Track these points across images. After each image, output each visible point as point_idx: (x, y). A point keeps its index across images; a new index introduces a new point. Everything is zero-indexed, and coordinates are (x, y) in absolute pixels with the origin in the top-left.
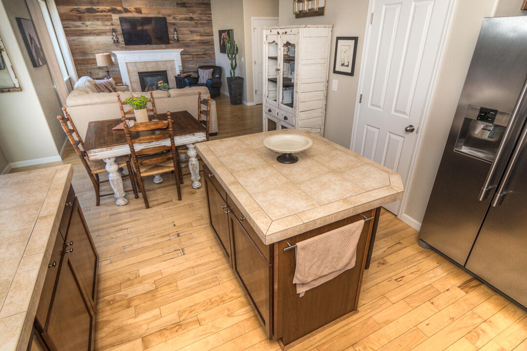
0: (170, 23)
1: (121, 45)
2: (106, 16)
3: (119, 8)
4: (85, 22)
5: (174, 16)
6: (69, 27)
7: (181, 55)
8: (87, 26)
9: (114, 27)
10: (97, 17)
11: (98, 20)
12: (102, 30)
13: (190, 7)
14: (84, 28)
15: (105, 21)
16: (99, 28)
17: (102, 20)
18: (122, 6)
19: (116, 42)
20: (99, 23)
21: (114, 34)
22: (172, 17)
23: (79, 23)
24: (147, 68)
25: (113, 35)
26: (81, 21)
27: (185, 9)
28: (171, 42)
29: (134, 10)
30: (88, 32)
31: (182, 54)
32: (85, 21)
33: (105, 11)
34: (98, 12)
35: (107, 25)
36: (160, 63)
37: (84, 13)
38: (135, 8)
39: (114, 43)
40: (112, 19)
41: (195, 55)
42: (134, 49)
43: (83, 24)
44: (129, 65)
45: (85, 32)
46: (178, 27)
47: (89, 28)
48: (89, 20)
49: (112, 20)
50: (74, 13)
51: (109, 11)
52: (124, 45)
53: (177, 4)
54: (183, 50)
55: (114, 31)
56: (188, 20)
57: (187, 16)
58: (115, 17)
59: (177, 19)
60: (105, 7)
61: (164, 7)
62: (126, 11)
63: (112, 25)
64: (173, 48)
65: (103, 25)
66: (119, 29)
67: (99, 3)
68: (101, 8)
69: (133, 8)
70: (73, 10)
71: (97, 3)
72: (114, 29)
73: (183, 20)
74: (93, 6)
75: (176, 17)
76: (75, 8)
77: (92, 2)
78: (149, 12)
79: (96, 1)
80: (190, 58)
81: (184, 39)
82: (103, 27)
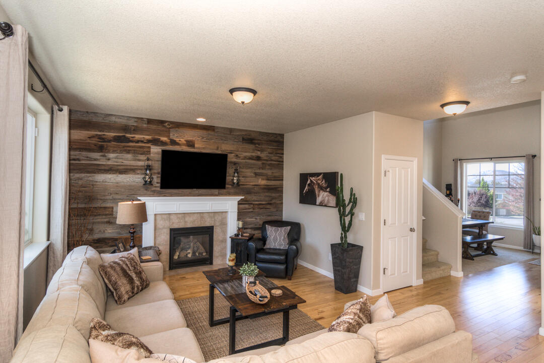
0: (231, 162)
1: (154, 189)
2: (142, 147)
3: (164, 139)
4: (106, 154)
5: (237, 153)
6: (78, 160)
7: (238, 204)
8: (109, 159)
9: (150, 163)
10: (128, 148)
11: (128, 152)
12: (130, 166)
13: (259, 144)
14: (103, 162)
15: (138, 154)
16: (126, 163)
17: (135, 153)
18: (168, 136)
19: (148, 184)
20: (129, 156)
21: (148, 172)
22: (234, 155)
23: (96, 155)
24: (186, 222)
25: (146, 174)
26: (102, 152)
27: (252, 146)
28: (227, 186)
29: (185, 142)
30: (108, 168)
31: (240, 203)
32: (109, 152)
33: (142, 142)
34: (132, 141)
35: (139, 160)
36: (205, 215)
37: (109, 141)
38: (185, 141)
39: (144, 185)
40: (150, 151)
41: (256, 204)
42: (171, 195)
43: (104, 156)
44: (158, 218)
45: (103, 168)
46: (240, 168)
47: (109, 163)
48: (114, 152)
49: (150, 154)
50: (94, 141)
51: (149, 141)
52: (159, 189)
53: (243, 139)
54: (243, 197)
55: (149, 167)
56: (255, 160)
57: (254, 154)
58: (156, 151)
59: (240, 157)
60: (144, 136)
61: (226, 142)
62: (173, 142)
63: (148, 159)
64: (229, 194)
65: (135, 160)
66: (157, 166)
67: (136, 130)
68: (138, 137)
69: (183, 141)
70: (94, 137)
71: (134, 130)
72: (149, 166)
73: (248, 159)
74: (126, 133)
75: (240, 154)
76: (97, 135)
77: (126, 129)
78: (203, 147)
79: (133, 128)
80: (249, 209)
81: (246, 184)
82: (134, 162)
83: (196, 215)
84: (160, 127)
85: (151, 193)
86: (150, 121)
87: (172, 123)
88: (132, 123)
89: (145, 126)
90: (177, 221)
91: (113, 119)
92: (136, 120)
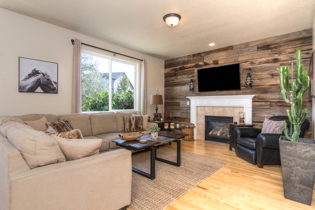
0: (244, 69)
1: (196, 92)
2: (190, 71)
3: (201, 63)
4: (177, 77)
5: (252, 61)
6: (168, 81)
7: (253, 102)
8: (178, 79)
9: (193, 78)
10: (185, 72)
11: (185, 74)
12: (186, 81)
13: (276, 48)
14: (176, 81)
15: (189, 74)
17: (188, 74)
18: (203, 61)
19: (192, 90)
20: (186, 76)
21: (192, 83)
22: (249, 63)
23: (174, 78)
24: (214, 112)
25: (191, 85)
26: (175, 76)
27: (270, 51)
28: (242, 88)
29: (212, 62)
30: (177, 83)
32: (178, 76)
33: (191, 67)
34: (186, 69)
37: (178, 70)
38: (213, 61)
39: (190, 90)
40: (194, 72)
41: (274, 102)
42: (205, 95)
43: (176, 78)
44: (199, 108)
45: (176, 83)
47: (178, 81)
48: (180, 75)
49: (194, 73)
50: (173, 72)
51: (194, 66)
52: (198, 92)
53: (259, 48)
54: (254, 95)
56: (271, 63)
57: (270, 58)
58: (196, 70)
59: (254, 64)
60: (192, 64)
61: (241, 55)
62: (206, 64)
63: (193, 76)
64: (246, 94)
65: (188, 78)
66: (196, 78)
67: (188, 62)
68: (189, 65)
69: (211, 62)
70: (172, 70)
71: (187, 62)
72: (193, 80)
73: (263, 63)
74: (184, 65)
75: (254, 61)
76: (174, 69)
77: (184, 63)
78: (225, 62)
79: (187, 61)
80: (266, 106)
81: (262, 84)
82: (187, 79)
83: (220, 108)
84: (199, 57)
85: (195, 95)
86: (194, 55)
87: (204, 53)
88: (186, 59)
89: (192, 58)
90: (209, 111)
91: (179, 60)
92: (188, 57)
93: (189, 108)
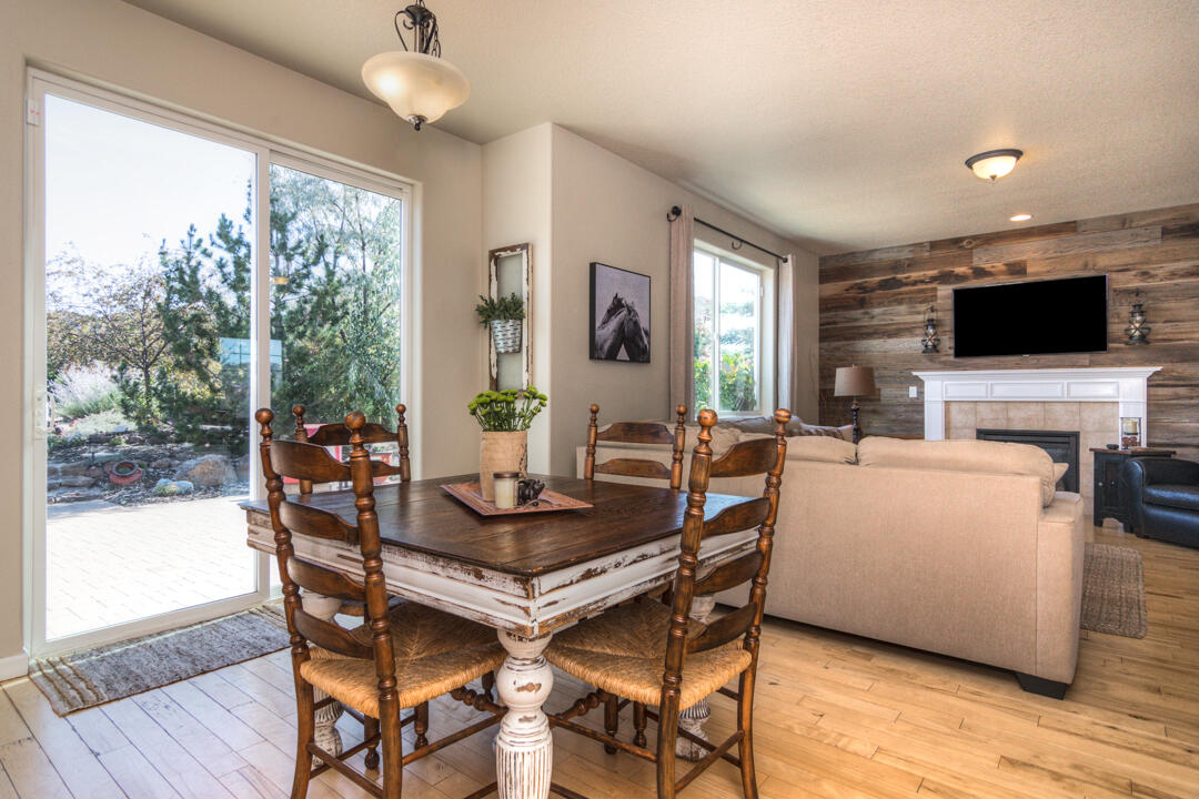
0: (1118, 292)
1: (944, 358)
2: (922, 291)
3: (960, 270)
4: (869, 310)
5: (1145, 268)
6: (835, 323)
7: (1148, 386)
8: (873, 317)
9: (934, 315)
10: (900, 297)
11: (900, 302)
12: (904, 323)
14: (865, 322)
15: (917, 303)
16: (898, 319)
17: (911, 301)
18: (969, 264)
19: (933, 350)
20: (903, 308)
21: (931, 331)
22: (1134, 273)
23: (857, 313)
24: (1008, 419)
25: (926, 334)
26: (862, 307)
28: (1111, 344)
29: (1004, 268)
30: (871, 331)
31: (1154, 383)
32: (873, 306)
33: (922, 282)
34: (906, 285)
35: (919, 313)
37: (873, 290)
38: (1006, 265)
39: (924, 352)
40: (936, 296)
42: (977, 368)
43: (867, 313)
44: (954, 408)
45: (865, 330)
46: (1156, 299)
47: (875, 322)
48: (880, 304)
49: (936, 300)
50: (853, 293)
51: (933, 279)
52: (952, 358)
53: (1166, 232)
54: (1159, 369)
55: (932, 323)
58: (945, 292)
59: (1154, 276)
60: (926, 273)
61: (1108, 248)
62: (980, 273)
63: (932, 310)
64: (1123, 363)
65: (911, 313)
66: (948, 318)
67: (912, 265)
68: (915, 275)
69: (1000, 266)
70: (852, 287)
71: (909, 266)
72: (933, 320)
73: (1183, 276)
74: (897, 273)
75: (1155, 269)
76: (856, 284)
77: (896, 266)
78: (1049, 268)
79: (908, 262)
80: (1192, 398)
81: (1180, 336)
82: (909, 317)
83: (1033, 407)
84: (954, 251)
85: (938, 366)
86: (934, 245)
87: (975, 238)
88: (906, 255)
89: (927, 254)
90: (991, 416)
91: (877, 256)
92: (911, 249)
93: (918, 406)
